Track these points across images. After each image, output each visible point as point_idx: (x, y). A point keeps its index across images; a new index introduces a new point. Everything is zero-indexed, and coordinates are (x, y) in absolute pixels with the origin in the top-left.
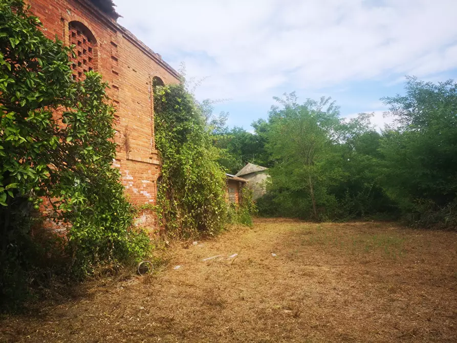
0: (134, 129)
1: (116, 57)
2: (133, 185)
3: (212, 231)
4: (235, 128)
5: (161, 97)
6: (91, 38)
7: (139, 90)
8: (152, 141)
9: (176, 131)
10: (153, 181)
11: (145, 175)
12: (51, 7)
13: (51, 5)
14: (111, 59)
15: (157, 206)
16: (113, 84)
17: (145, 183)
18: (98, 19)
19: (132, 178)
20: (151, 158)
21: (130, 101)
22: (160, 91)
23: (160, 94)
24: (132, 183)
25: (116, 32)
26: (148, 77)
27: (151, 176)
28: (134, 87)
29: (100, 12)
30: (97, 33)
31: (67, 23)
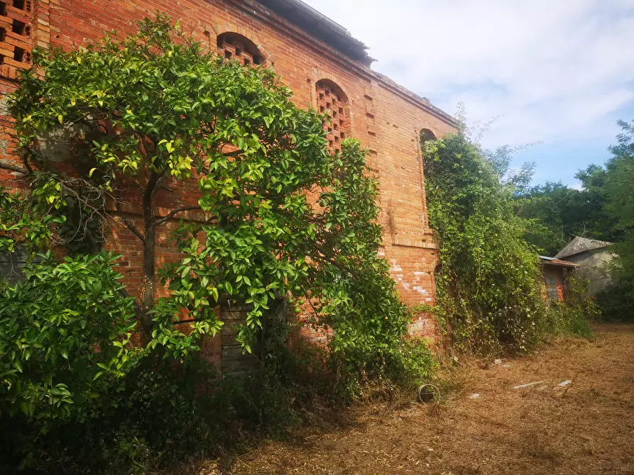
0: (400, 204)
1: (371, 113)
2: (403, 279)
3: (523, 344)
4: (548, 185)
5: (433, 155)
6: (341, 96)
7: (403, 151)
8: (424, 217)
9: (457, 201)
10: (429, 273)
11: (417, 265)
12: (295, 69)
13: (296, 67)
14: (365, 118)
15: (437, 307)
16: (370, 148)
17: (418, 276)
18: (349, 70)
19: (401, 270)
20: (424, 241)
21: (392, 167)
22: (431, 147)
23: (431, 151)
24: (402, 275)
25: (369, 81)
26: (413, 132)
27: (426, 265)
28: (397, 147)
29: (351, 61)
30: (347, 88)
31: (313, 84)
